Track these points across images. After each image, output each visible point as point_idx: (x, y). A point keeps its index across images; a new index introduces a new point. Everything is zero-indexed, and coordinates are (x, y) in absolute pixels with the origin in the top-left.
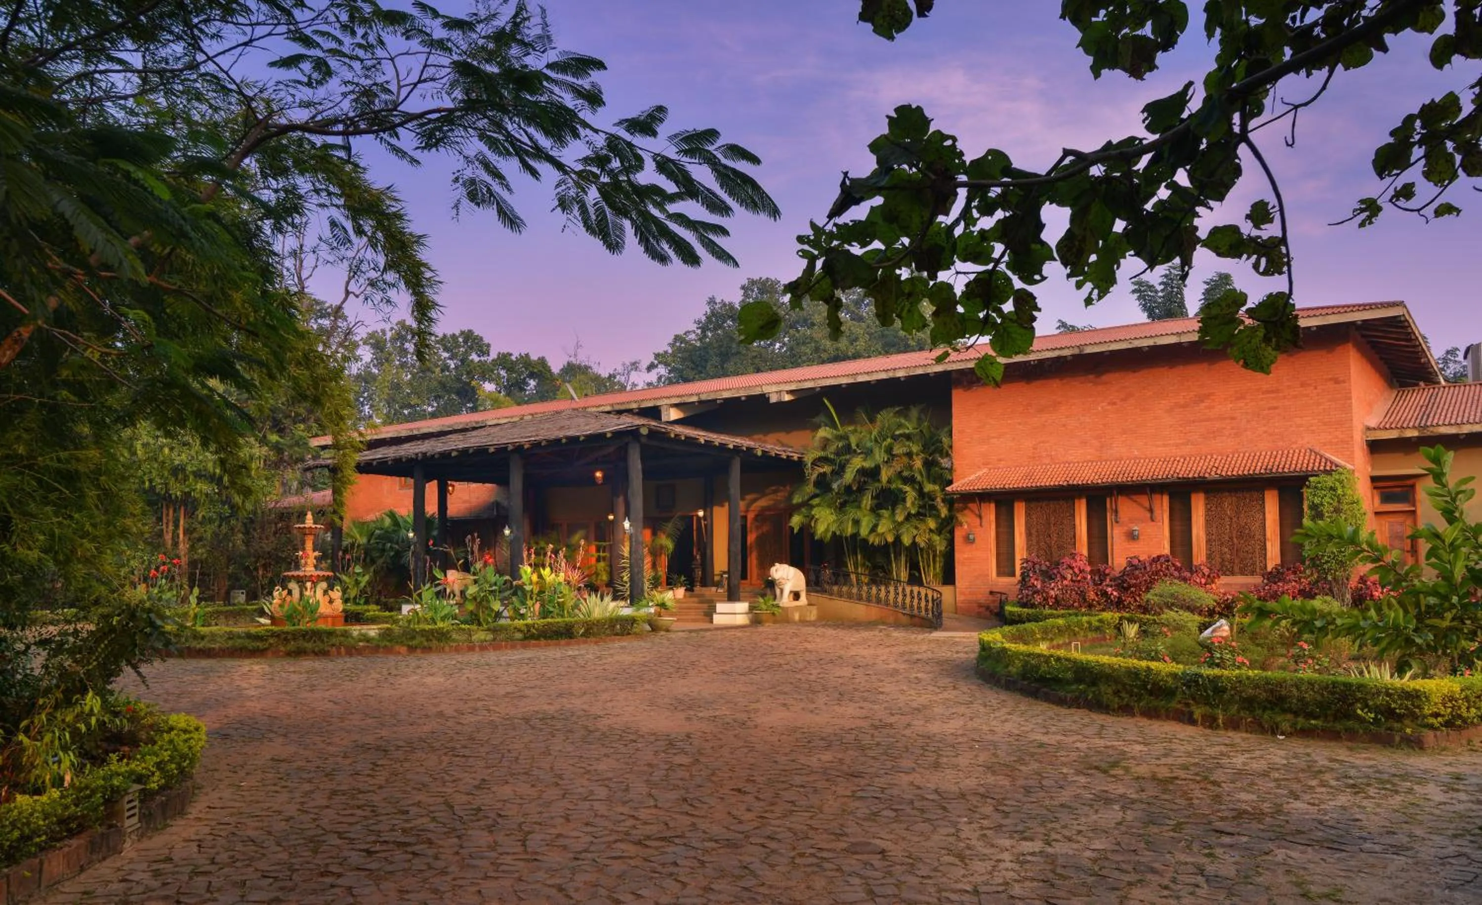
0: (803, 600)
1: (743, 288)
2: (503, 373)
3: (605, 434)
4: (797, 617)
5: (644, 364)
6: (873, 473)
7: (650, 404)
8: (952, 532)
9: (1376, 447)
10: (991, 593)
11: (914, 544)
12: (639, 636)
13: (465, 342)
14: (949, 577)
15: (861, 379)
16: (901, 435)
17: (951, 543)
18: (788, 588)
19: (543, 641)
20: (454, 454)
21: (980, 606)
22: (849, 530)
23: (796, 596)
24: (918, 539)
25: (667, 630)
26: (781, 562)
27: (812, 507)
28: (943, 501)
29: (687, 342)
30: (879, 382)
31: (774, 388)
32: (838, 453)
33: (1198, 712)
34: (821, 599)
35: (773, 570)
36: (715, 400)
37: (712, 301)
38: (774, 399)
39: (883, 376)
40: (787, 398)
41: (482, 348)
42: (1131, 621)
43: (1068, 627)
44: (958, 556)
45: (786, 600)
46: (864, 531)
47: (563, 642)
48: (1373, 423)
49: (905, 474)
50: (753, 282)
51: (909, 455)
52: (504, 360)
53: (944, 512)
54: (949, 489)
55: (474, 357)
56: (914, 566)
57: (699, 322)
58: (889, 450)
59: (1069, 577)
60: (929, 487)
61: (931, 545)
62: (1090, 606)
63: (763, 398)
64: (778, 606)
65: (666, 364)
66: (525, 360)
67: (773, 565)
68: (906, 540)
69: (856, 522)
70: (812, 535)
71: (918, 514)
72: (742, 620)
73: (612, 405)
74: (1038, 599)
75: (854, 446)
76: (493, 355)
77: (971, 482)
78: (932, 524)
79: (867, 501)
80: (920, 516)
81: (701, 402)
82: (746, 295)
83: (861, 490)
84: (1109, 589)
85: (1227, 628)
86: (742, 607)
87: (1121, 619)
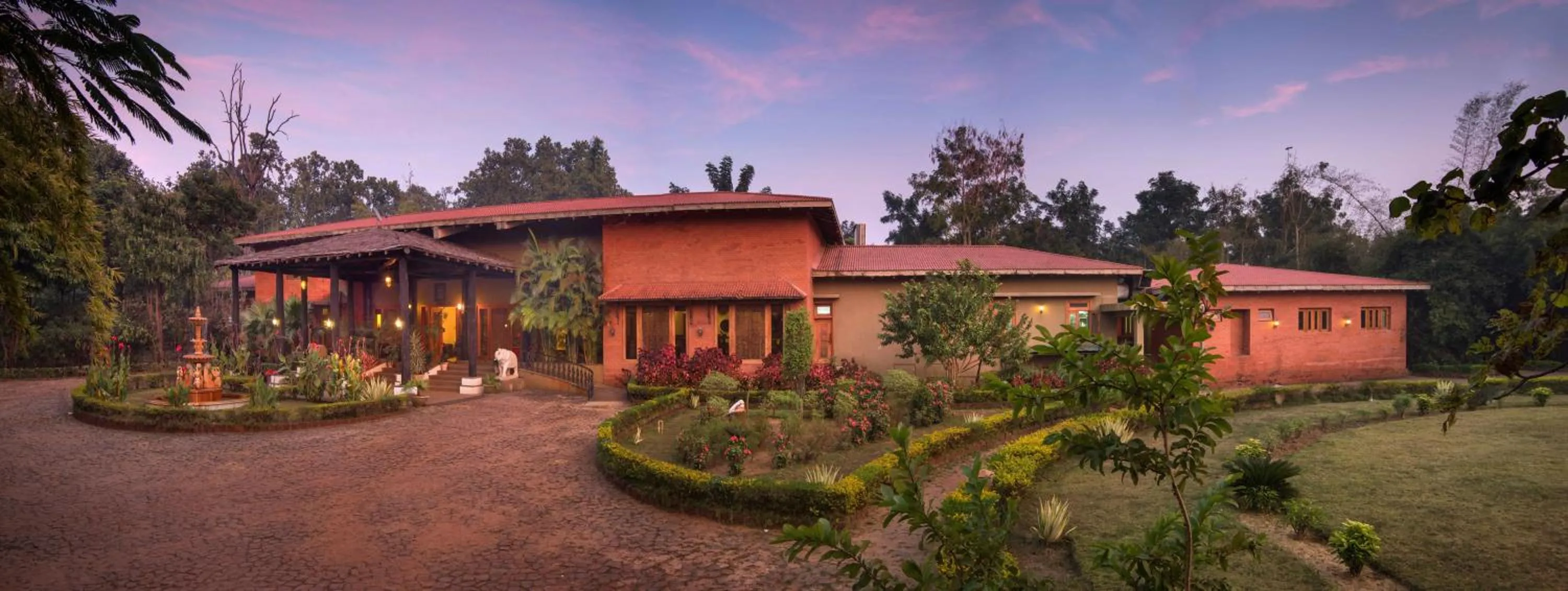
0: (516, 374)
1: (505, 143)
2: (371, 191)
3: (383, 252)
4: (511, 387)
5: (454, 189)
6: (556, 285)
7: (426, 225)
8: (601, 328)
9: (817, 281)
10: (623, 370)
11: (579, 336)
12: (404, 411)
13: (349, 167)
14: (599, 359)
15: (550, 216)
16: (573, 259)
17: (600, 336)
18: (506, 366)
19: (335, 420)
20: (297, 261)
21: (617, 379)
22: (542, 326)
23: (511, 371)
24: (582, 333)
25: (424, 405)
26: (502, 348)
27: (521, 307)
28: (597, 306)
29: (477, 176)
30: (561, 219)
31: (499, 219)
32: (538, 269)
33: (718, 512)
34: (527, 374)
35: (497, 353)
36: (464, 225)
37: (487, 151)
38: (499, 227)
39: (562, 216)
40: (506, 227)
41: (359, 174)
42: (695, 394)
43: (659, 405)
44: (606, 345)
45: (503, 376)
46: (551, 326)
47: (349, 420)
48: (815, 267)
49: (575, 286)
50: (511, 140)
51: (577, 273)
52: (371, 181)
53: (596, 315)
54: (600, 298)
55: (354, 179)
56: (581, 351)
57: (480, 164)
58: (565, 268)
59: (664, 362)
60: (589, 297)
61: (589, 337)
62: (675, 383)
63: (492, 225)
64: (498, 381)
65: (466, 191)
66: (384, 181)
67: (496, 350)
68: (575, 333)
69: (546, 319)
70: (521, 327)
71: (582, 315)
72: (475, 391)
73: (404, 224)
74: (646, 378)
75: (545, 264)
76: (365, 178)
77: (612, 294)
78: (590, 323)
79: (552, 304)
80: (583, 316)
81: (456, 226)
82: (507, 149)
83: (550, 295)
84: (684, 372)
85: (743, 406)
86: (477, 381)
87: (690, 392)
